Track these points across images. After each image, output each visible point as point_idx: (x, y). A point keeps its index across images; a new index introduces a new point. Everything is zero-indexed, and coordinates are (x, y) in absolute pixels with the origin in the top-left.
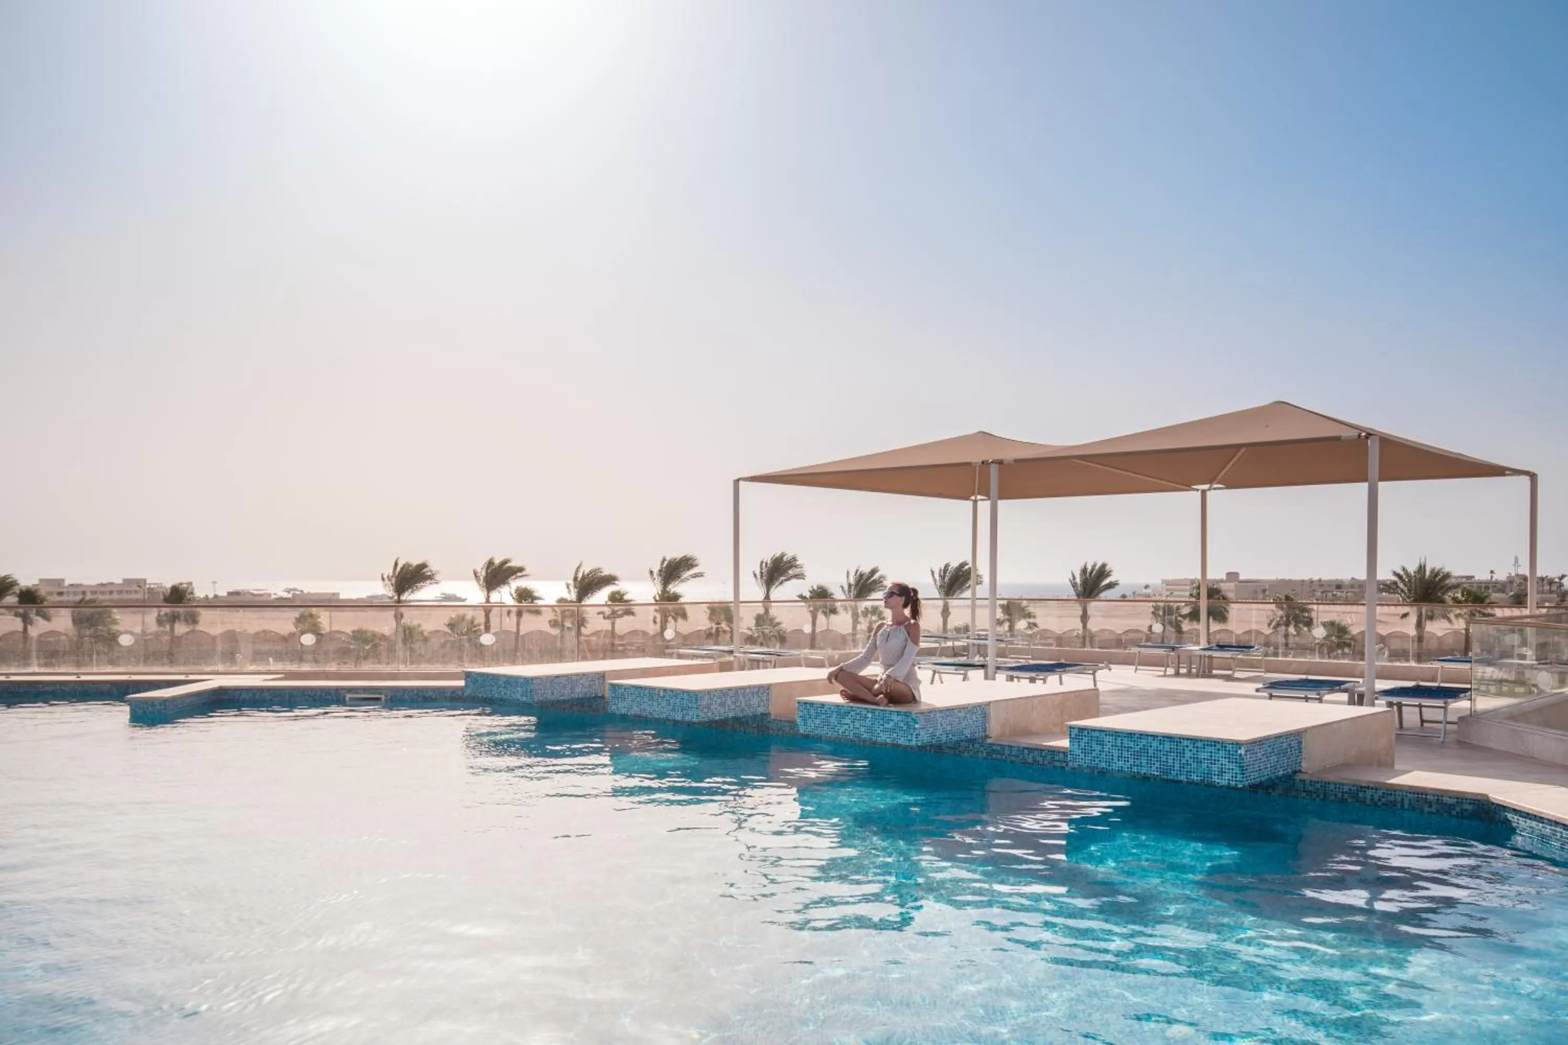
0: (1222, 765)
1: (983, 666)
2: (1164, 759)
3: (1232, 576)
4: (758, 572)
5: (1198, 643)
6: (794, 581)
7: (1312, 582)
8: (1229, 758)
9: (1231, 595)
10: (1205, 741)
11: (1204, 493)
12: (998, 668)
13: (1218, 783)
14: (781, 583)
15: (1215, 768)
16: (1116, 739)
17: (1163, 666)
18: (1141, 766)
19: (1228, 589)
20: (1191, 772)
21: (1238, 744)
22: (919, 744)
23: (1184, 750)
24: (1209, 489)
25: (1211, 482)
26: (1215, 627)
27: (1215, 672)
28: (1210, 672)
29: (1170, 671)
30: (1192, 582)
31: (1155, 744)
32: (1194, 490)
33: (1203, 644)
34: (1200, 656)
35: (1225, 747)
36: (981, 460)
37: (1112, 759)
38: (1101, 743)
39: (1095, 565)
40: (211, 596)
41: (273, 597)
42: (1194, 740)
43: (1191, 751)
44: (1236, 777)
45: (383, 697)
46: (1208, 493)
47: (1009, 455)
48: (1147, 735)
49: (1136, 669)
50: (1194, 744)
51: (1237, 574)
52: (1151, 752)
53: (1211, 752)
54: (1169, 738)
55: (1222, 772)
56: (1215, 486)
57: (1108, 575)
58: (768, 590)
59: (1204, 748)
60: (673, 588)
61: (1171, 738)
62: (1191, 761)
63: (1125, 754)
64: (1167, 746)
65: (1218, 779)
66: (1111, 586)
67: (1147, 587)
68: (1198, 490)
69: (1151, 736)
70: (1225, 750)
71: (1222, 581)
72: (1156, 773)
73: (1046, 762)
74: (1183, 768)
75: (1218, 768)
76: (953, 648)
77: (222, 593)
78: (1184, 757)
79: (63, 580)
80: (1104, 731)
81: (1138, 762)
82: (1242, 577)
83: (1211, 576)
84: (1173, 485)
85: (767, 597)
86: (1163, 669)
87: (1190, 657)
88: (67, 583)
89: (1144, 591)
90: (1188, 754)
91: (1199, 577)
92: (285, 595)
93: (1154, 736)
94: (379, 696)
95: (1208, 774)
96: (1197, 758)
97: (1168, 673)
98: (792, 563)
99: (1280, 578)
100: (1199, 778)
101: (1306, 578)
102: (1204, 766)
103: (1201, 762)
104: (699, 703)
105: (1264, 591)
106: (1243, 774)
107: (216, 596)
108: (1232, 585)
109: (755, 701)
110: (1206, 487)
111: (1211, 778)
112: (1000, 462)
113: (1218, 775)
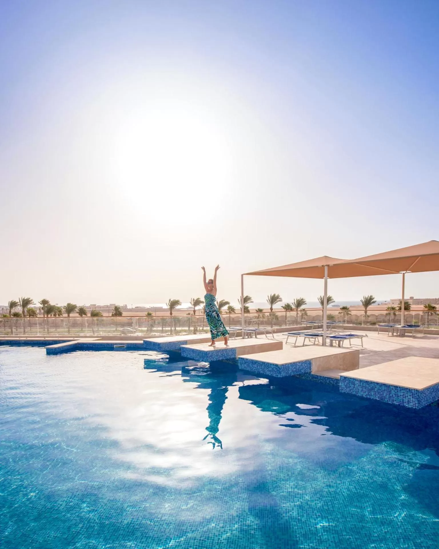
0: (409, 399)
1: (322, 336)
2: (381, 393)
3: (412, 298)
4: (268, 299)
5: (400, 325)
6: (279, 302)
7: (436, 299)
8: (413, 396)
9: (411, 303)
10: (401, 387)
11: (404, 274)
12: (327, 337)
13: (407, 406)
14: (275, 303)
15: (406, 400)
16: (360, 383)
17: (387, 332)
18: (371, 395)
19: (410, 302)
20: (394, 400)
21: (417, 391)
22: (281, 377)
23: (391, 390)
24: (406, 273)
25: (406, 270)
26: (406, 313)
27: (406, 334)
28: (404, 334)
29: (390, 334)
30: (399, 300)
31: (378, 387)
32: (400, 273)
33: (402, 324)
34: (401, 329)
35: (411, 391)
36: (321, 265)
37: (358, 391)
38: (354, 384)
39: (368, 296)
40: (131, 308)
41: (146, 308)
42: (396, 387)
43: (394, 391)
44: (416, 405)
45: (125, 346)
46: (405, 274)
47: (331, 263)
48: (374, 383)
49: (378, 333)
50: (396, 388)
51: (413, 297)
52: (376, 390)
53: (404, 393)
54: (384, 385)
55: (409, 402)
56: (408, 272)
57: (373, 299)
58: (272, 305)
59: (401, 391)
60: (247, 305)
61: (385, 385)
62: (394, 396)
63: (364, 390)
64: (384, 388)
65: (407, 405)
66: (374, 302)
67: (386, 302)
68: (402, 273)
69: (376, 383)
70: (411, 393)
71: (408, 299)
72: (378, 399)
73: (334, 383)
74: (391, 398)
75: (407, 400)
76: (318, 326)
77: (134, 307)
78: (391, 393)
79: (96, 305)
80: (355, 379)
81: (370, 394)
82: (415, 298)
83: (405, 298)
84: (394, 272)
85: (272, 307)
86: (388, 333)
87: (397, 330)
88: (97, 306)
89: (385, 303)
90: (393, 392)
91: (401, 298)
92: (149, 308)
93: (377, 383)
94: (123, 346)
95: (402, 402)
96: (397, 395)
97: (389, 335)
98: (278, 297)
99: (426, 298)
100: (398, 403)
101: (434, 298)
102: (401, 398)
103: (399, 396)
104: (208, 355)
105: (421, 302)
106: (419, 404)
107: (132, 308)
108: (411, 301)
109: (230, 353)
110: (404, 272)
111: (404, 404)
112: (328, 266)
113: (407, 403)
